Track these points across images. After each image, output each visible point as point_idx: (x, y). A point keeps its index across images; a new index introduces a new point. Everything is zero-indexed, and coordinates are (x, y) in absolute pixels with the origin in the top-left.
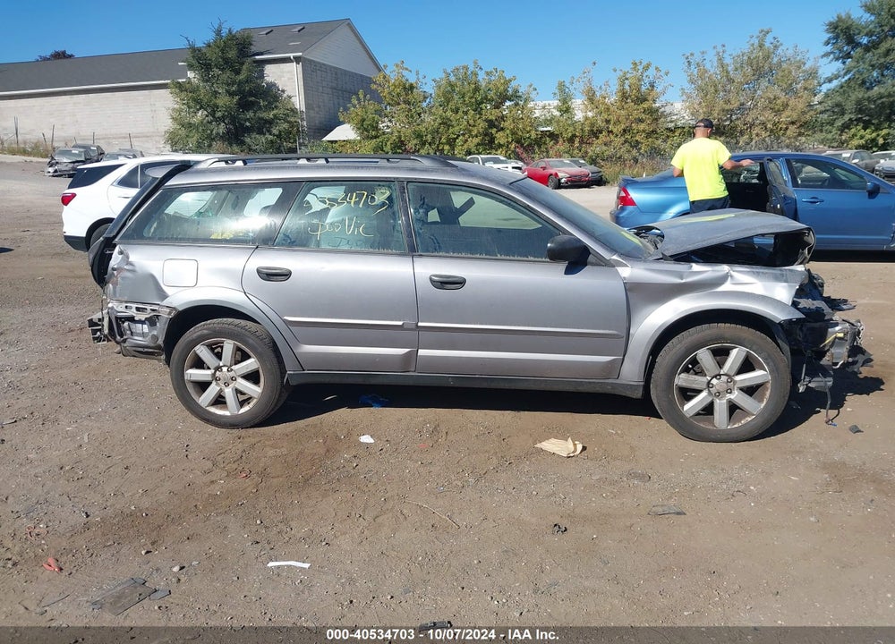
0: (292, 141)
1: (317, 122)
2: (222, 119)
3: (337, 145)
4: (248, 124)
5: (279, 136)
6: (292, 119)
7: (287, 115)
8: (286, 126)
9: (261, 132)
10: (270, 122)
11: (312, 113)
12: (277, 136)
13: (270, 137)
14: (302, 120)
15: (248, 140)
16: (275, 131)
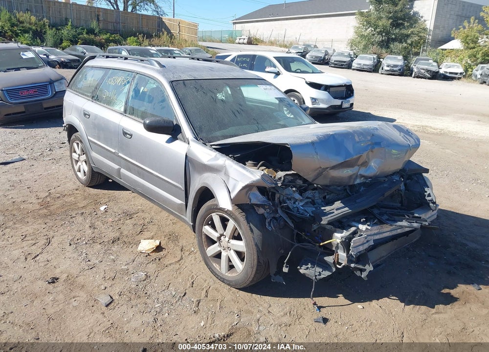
0: (418, 48)
1: (440, 37)
2: (380, 33)
3: (446, 52)
4: (393, 36)
5: (411, 45)
6: (422, 35)
7: (419, 32)
8: (416, 38)
9: (401, 42)
10: (408, 36)
11: (437, 31)
12: (410, 45)
13: (405, 45)
14: (429, 35)
15: (392, 46)
16: (409, 41)
